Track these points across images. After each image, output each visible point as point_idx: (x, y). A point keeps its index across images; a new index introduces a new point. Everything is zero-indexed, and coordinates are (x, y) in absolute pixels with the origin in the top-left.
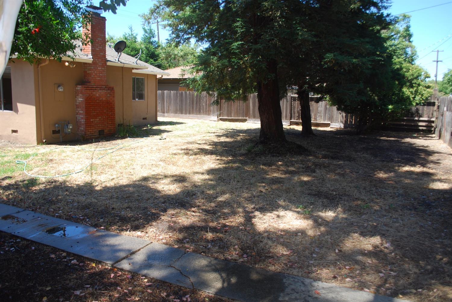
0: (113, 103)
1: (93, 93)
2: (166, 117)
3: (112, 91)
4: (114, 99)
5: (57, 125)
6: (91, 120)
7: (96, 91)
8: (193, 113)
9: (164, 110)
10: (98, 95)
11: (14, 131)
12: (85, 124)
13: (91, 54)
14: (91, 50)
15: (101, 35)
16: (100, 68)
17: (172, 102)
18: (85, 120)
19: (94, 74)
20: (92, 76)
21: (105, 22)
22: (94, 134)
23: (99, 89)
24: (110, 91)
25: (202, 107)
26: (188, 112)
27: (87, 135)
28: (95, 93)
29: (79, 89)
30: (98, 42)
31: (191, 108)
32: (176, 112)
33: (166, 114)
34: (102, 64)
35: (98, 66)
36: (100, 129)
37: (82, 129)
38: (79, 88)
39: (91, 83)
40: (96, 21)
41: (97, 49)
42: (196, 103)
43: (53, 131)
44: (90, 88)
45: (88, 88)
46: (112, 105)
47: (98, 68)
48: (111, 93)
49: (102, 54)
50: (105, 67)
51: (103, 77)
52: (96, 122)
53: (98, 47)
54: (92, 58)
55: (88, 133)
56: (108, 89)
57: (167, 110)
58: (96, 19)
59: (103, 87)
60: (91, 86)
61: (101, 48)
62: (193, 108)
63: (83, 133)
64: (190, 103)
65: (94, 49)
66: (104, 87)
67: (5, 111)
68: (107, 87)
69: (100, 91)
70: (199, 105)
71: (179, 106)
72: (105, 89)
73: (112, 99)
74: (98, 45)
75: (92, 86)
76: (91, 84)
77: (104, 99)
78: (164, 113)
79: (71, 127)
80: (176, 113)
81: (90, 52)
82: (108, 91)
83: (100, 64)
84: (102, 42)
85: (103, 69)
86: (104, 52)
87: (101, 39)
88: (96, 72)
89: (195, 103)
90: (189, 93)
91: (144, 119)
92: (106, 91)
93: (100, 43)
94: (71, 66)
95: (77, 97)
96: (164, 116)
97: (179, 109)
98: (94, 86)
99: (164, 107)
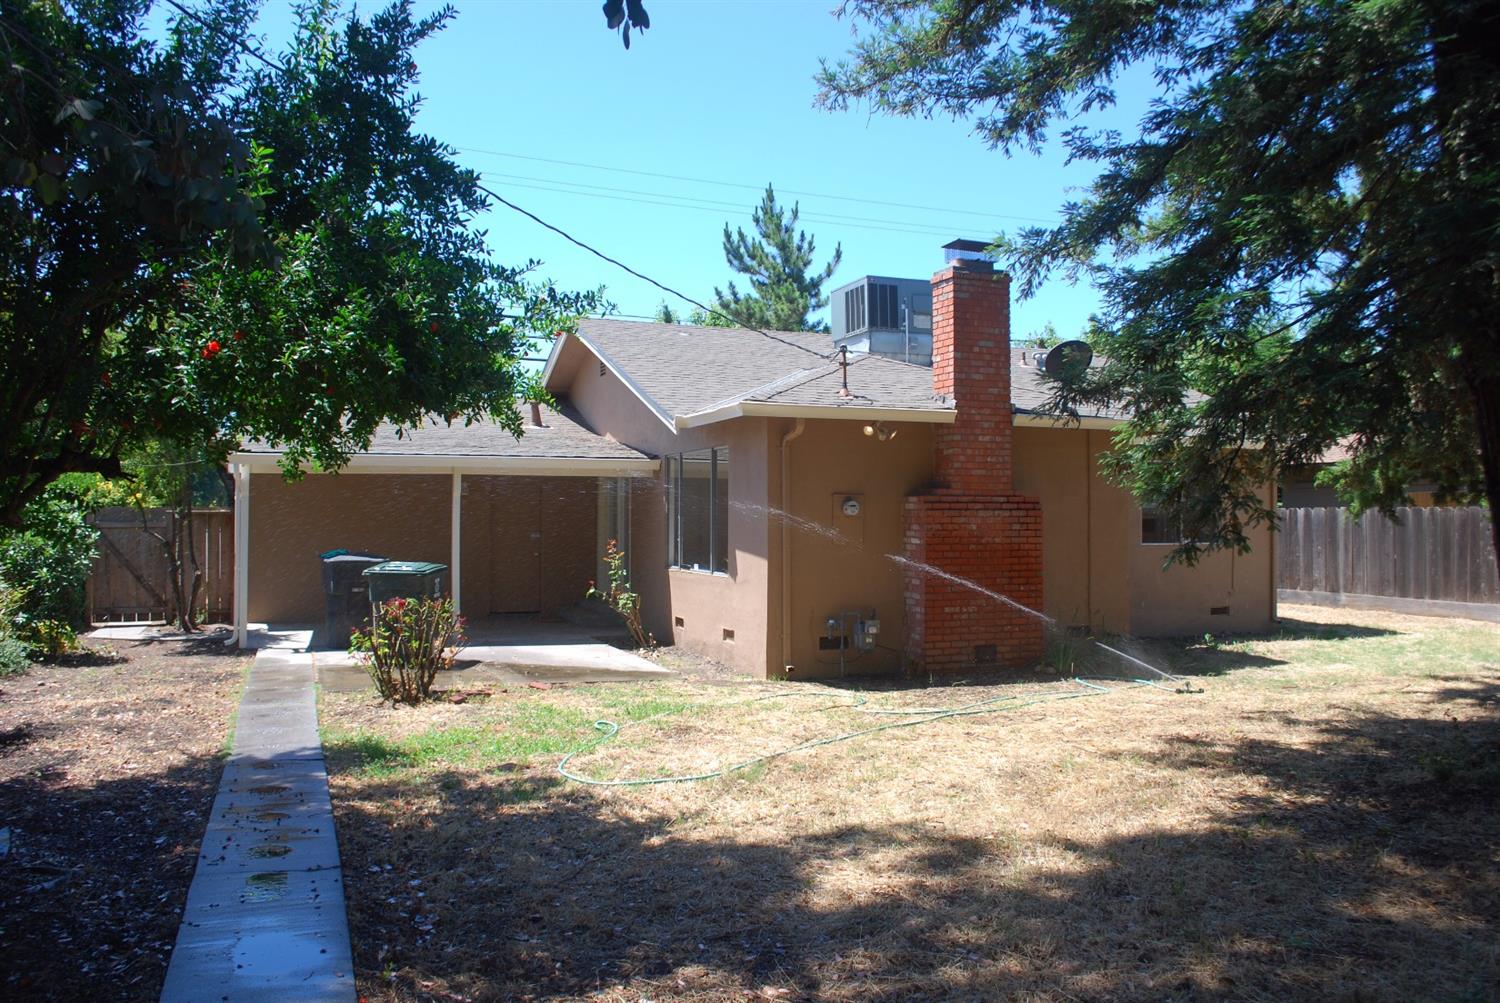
0: (1034, 554)
1: (955, 520)
2: (1344, 606)
3: (1031, 513)
4: (1040, 540)
5: (831, 622)
6: (947, 610)
7: (968, 513)
8: (1447, 595)
9: (1337, 580)
10: (974, 527)
11: (729, 634)
12: (926, 621)
13: (952, 396)
14: (952, 382)
15: (992, 331)
16: (987, 438)
17: (1367, 550)
18: (923, 610)
19: (962, 458)
20: (956, 465)
21: (1009, 287)
22: (955, 658)
23: (979, 506)
24: (1022, 513)
25: (1483, 570)
26: (1428, 587)
27: (929, 660)
28: (963, 520)
29: (911, 506)
30: (980, 353)
31: (1440, 572)
32: (1380, 588)
33: (1343, 597)
34: (993, 425)
35: (978, 431)
36: (983, 643)
37: (917, 637)
38: (913, 503)
39: (948, 487)
40: (971, 289)
41: (977, 377)
42: (1462, 555)
43: (821, 639)
44: (948, 505)
45: (937, 506)
46: (1033, 560)
47: (980, 438)
48: (1028, 520)
49: (995, 391)
50: (1008, 432)
51: (998, 466)
52: (964, 617)
53: (981, 370)
54: (956, 407)
55: (934, 652)
56: (1016, 506)
57: (1346, 580)
58: (974, 282)
59: (995, 499)
60: (949, 499)
61: (992, 371)
62: (1447, 573)
63: (919, 651)
64: (1434, 551)
65: (964, 376)
66: (1002, 499)
67: (716, 574)
68: (1011, 499)
69: (981, 513)
70: (1473, 562)
71: (1391, 565)
72: (1004, 506)
73: (1031, 540)
74: (980, 363)
75: (955, 499)
76: (950, 491)
77: (997, 540)
78: (1335, 590)
79: (873, 630)
80: (1381, 592)
81: (952, 389)
82: (1014, 513)
83: (986, 425)
84: (996, 351)
85: (998, 439)
86: (1001, 385)
87: (990, 344)
88: (969, 452)
89: (1455, 552)
90: (1432, 512)
91: (1215, 611)
92: (1007, 513)
93: (988, 357)
94: (882, 437)
95: (908, 533)
96: (1335, 604)
97: (1392, 579)
98: (960, 499)
99: (1336, 568)
